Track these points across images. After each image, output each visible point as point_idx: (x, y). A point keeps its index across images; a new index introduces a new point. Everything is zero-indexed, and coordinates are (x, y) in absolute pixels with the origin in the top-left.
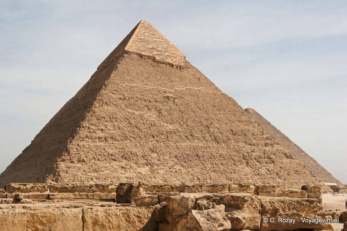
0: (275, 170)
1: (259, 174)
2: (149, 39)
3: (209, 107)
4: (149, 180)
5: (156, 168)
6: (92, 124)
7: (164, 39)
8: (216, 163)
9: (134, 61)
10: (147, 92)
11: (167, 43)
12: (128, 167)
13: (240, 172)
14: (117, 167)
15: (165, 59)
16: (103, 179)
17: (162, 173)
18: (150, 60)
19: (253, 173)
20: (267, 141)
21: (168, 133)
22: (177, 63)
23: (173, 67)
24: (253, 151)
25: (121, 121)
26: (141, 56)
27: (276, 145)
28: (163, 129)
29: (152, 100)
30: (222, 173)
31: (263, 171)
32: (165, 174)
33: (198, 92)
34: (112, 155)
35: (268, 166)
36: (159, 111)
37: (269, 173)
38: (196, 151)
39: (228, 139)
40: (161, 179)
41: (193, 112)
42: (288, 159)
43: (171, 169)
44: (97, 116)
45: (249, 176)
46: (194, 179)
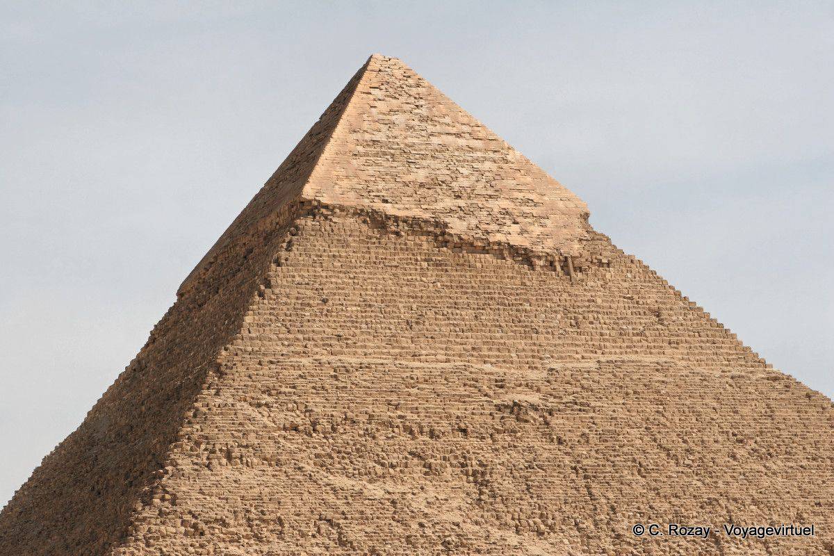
2: (409, 140)
7: (480, 135)
9: (348, 246)
10: (414, 391)
11: (497, 156)
15: (493, 227)
18: (424, 238)
22: (548, 246)
23: (532, 266)
25: (303, 535)
26: (380, 222)
29: (444, 426)
33: (659, 377)
44: (189, 517)
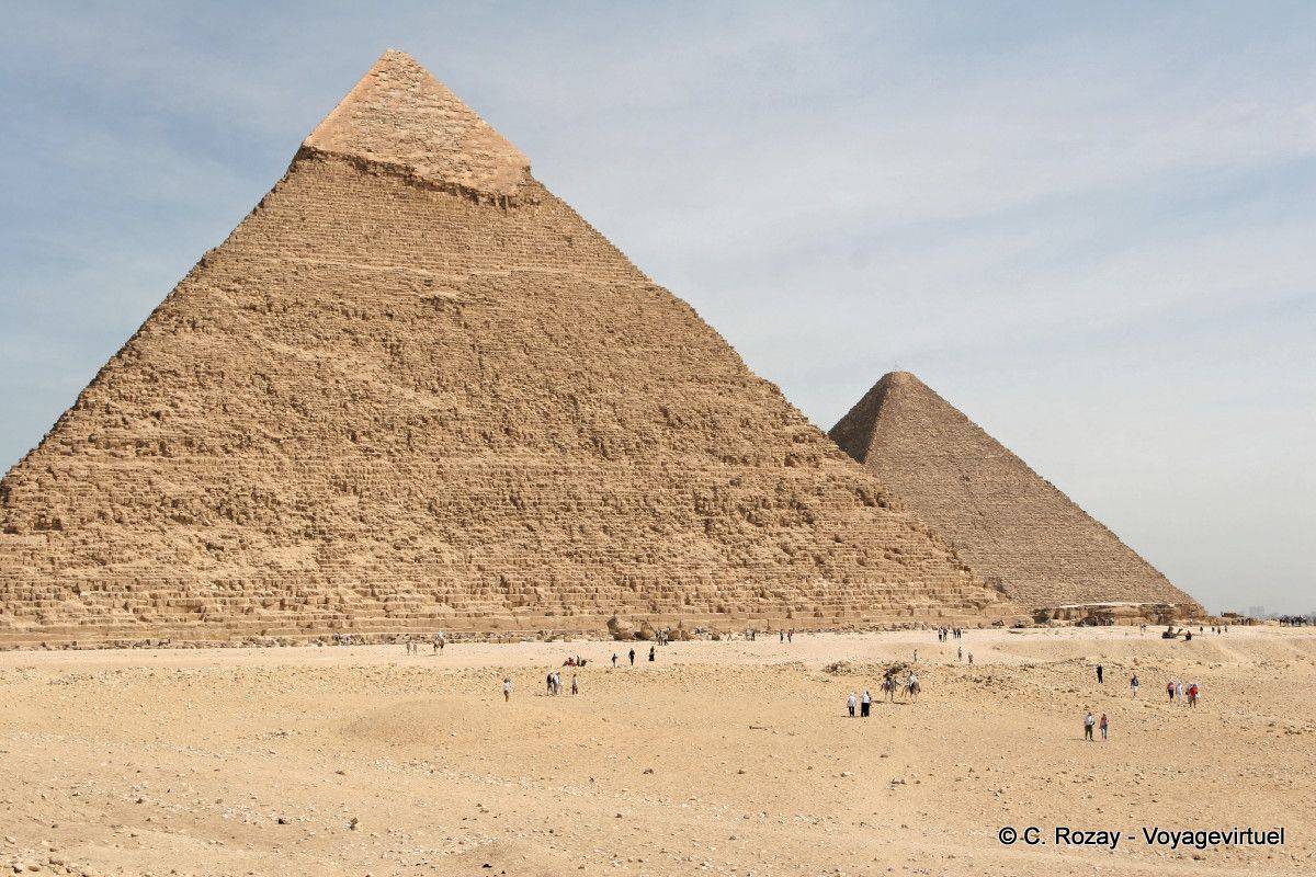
0: (813, 547)
1: (745, 565)
2: (400, 109)
3: (591, 331)
4: (306, 590)
5: (341, 546)
6: (123, 397)
7: (458, 108)
8: (581, 527)
9: (333, 181)
10: (357, 285)
11: (466, 123)
12: (234, 543)
13: (675, 556)
14: (188, 546)
15: (451, 173)
16: (122, 589)
17: (363, 563)
18: (395, 178)
19: (724, 560)
20: (797, 448)
21: (415, 424)
22: (492, 188)
23: (476, 201)
24: (735, 483)
25: (238, 385)
26: (362, 166)
27: (829, 461)
28: (396, 411)
29: (376, 311)
30: (601, 562)
31: (764, 553)
32: (375, 568)
33: (557, 284)
34: (175, 504)
35: (789, 534)
36: (395, 350)
37: (787, 557)
38: (512, 483)
39: (647, 442)
40: (354, 587)
41: (527, 349)
42: (868, 508)
43: (402, 551)
44: (148, 369)
45: (705, 572)
46: (484, 585)
